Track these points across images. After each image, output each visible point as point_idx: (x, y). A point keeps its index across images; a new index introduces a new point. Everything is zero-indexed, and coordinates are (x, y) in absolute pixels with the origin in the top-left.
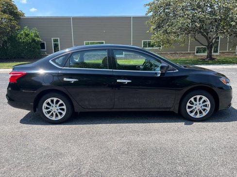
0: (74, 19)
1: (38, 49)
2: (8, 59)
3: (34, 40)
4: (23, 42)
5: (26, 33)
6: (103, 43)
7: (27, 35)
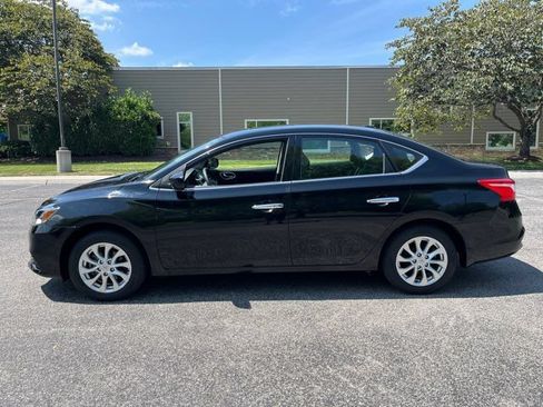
0: (226, 72)
1: (153, 135)
2: (89, 155)
3: (146, 118)
4: (125, 120)
5: (129, 102)
6: (284, 123)
7: (132, 106)
